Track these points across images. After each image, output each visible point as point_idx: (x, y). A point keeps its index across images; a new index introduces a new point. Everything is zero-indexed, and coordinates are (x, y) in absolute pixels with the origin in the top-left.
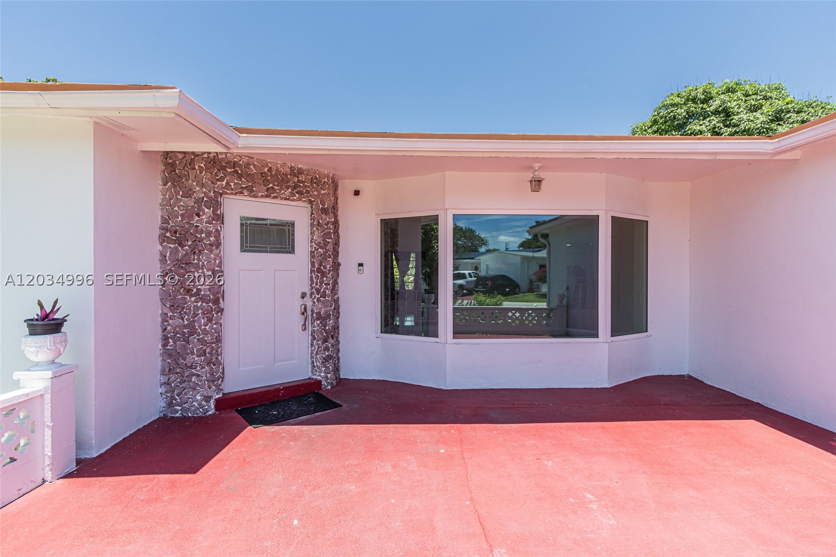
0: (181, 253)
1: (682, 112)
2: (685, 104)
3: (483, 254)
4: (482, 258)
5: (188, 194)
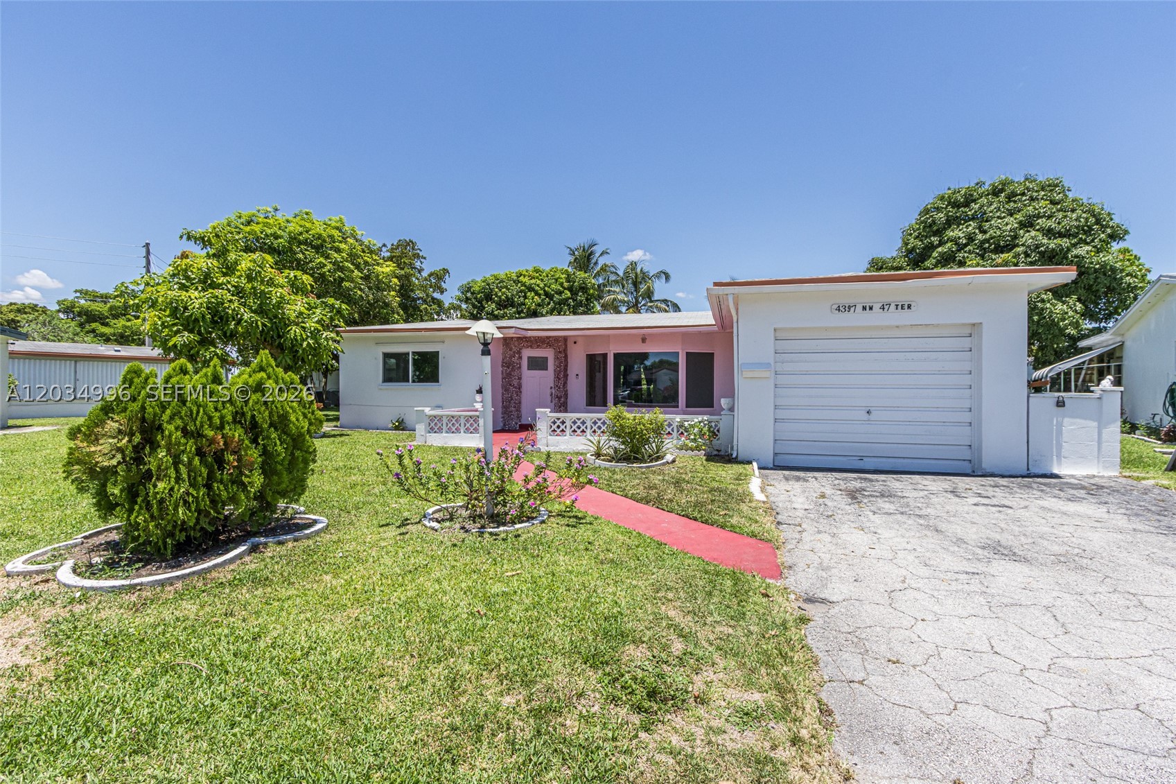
0: (508, 371)
5: (510, 351)
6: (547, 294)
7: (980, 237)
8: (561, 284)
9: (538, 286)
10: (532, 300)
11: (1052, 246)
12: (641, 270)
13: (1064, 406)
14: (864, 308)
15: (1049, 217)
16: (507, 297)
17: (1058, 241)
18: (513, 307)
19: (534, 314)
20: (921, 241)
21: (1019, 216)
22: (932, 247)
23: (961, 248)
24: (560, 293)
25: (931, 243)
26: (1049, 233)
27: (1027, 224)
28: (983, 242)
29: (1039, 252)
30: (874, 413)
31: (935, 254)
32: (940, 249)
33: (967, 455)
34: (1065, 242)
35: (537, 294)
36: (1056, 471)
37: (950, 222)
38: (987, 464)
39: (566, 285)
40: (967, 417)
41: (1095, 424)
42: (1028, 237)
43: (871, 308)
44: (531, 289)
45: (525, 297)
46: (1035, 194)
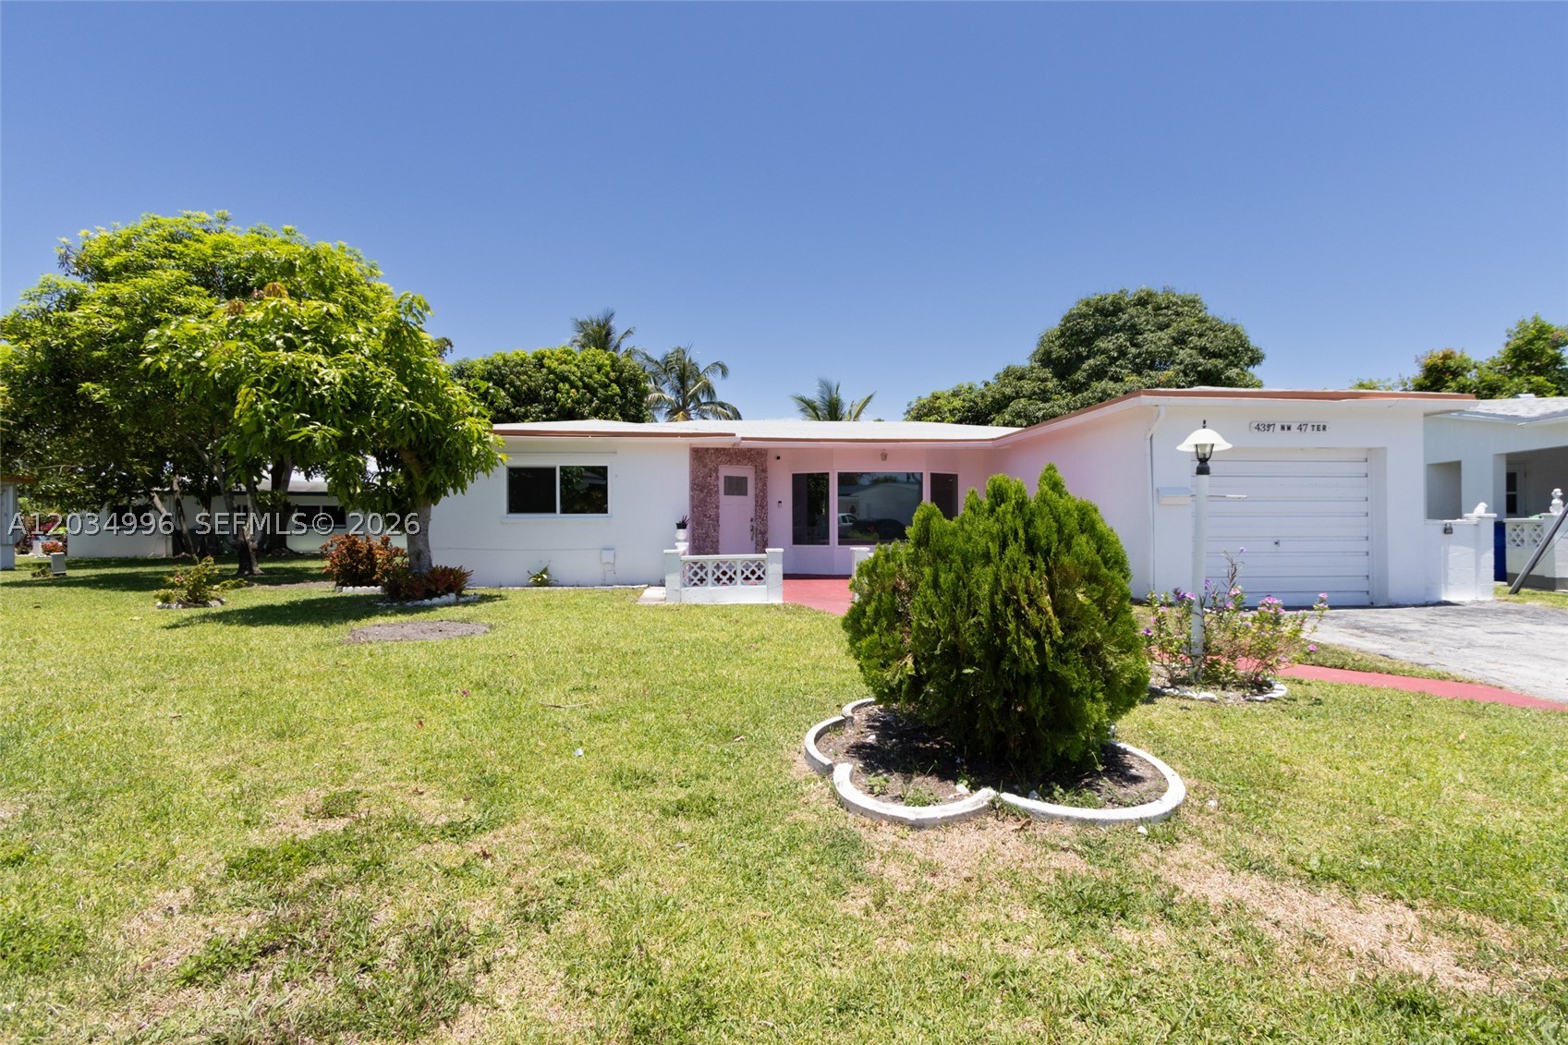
0: (702, 495)
1: (1089, 324)
2: (1093, 315)
3: (865, 487)
4: (861, 494)
5: (705, 466)
6: (586, 386)
7: (1134, 350)
8: (607, 375)
9: (573, 373)
10: (567, 395)
11: (1209, 366)
12: (690, 360)
13: (1451, 533)
14: (1283, 428)
15: (1200, 336)
16: (529, 388)
17: (1213, 361)
18: (540, 403)
19: (570, 415)
20: (1067, 350)
21: (1170, 331)
22: (1081, 359)
23: (1113, 360)
24: (605, 386)
25: (1079, 355)
26: (1203, 351)
27: (1180, 340)
28: (1136, 357)
29: (1196, 371)
30: (1281, 543)
31: (1085, 366)
32: (1091, 361)
33: (1364, 586)
34: (1220, 363)
35: (573, 385)
36: (1444, 598)
37: (1099, 332)
38: (1394, 595)
39: (612, 375)
40: (1364, 546)
41: (1473, 551)
42: (1183, 354)
43: (1289, 428)
44: (564, 379)
45: (556, 390)
46: (1180, 309)
